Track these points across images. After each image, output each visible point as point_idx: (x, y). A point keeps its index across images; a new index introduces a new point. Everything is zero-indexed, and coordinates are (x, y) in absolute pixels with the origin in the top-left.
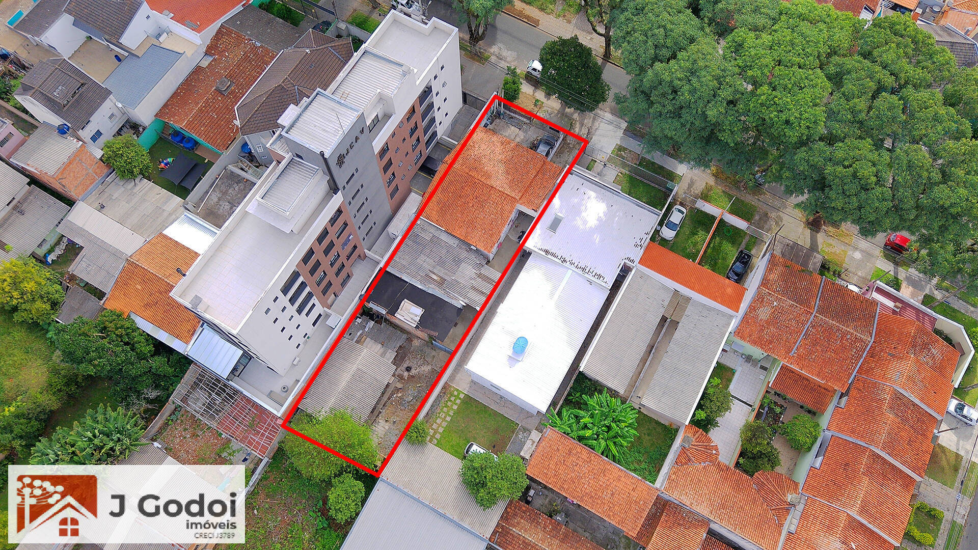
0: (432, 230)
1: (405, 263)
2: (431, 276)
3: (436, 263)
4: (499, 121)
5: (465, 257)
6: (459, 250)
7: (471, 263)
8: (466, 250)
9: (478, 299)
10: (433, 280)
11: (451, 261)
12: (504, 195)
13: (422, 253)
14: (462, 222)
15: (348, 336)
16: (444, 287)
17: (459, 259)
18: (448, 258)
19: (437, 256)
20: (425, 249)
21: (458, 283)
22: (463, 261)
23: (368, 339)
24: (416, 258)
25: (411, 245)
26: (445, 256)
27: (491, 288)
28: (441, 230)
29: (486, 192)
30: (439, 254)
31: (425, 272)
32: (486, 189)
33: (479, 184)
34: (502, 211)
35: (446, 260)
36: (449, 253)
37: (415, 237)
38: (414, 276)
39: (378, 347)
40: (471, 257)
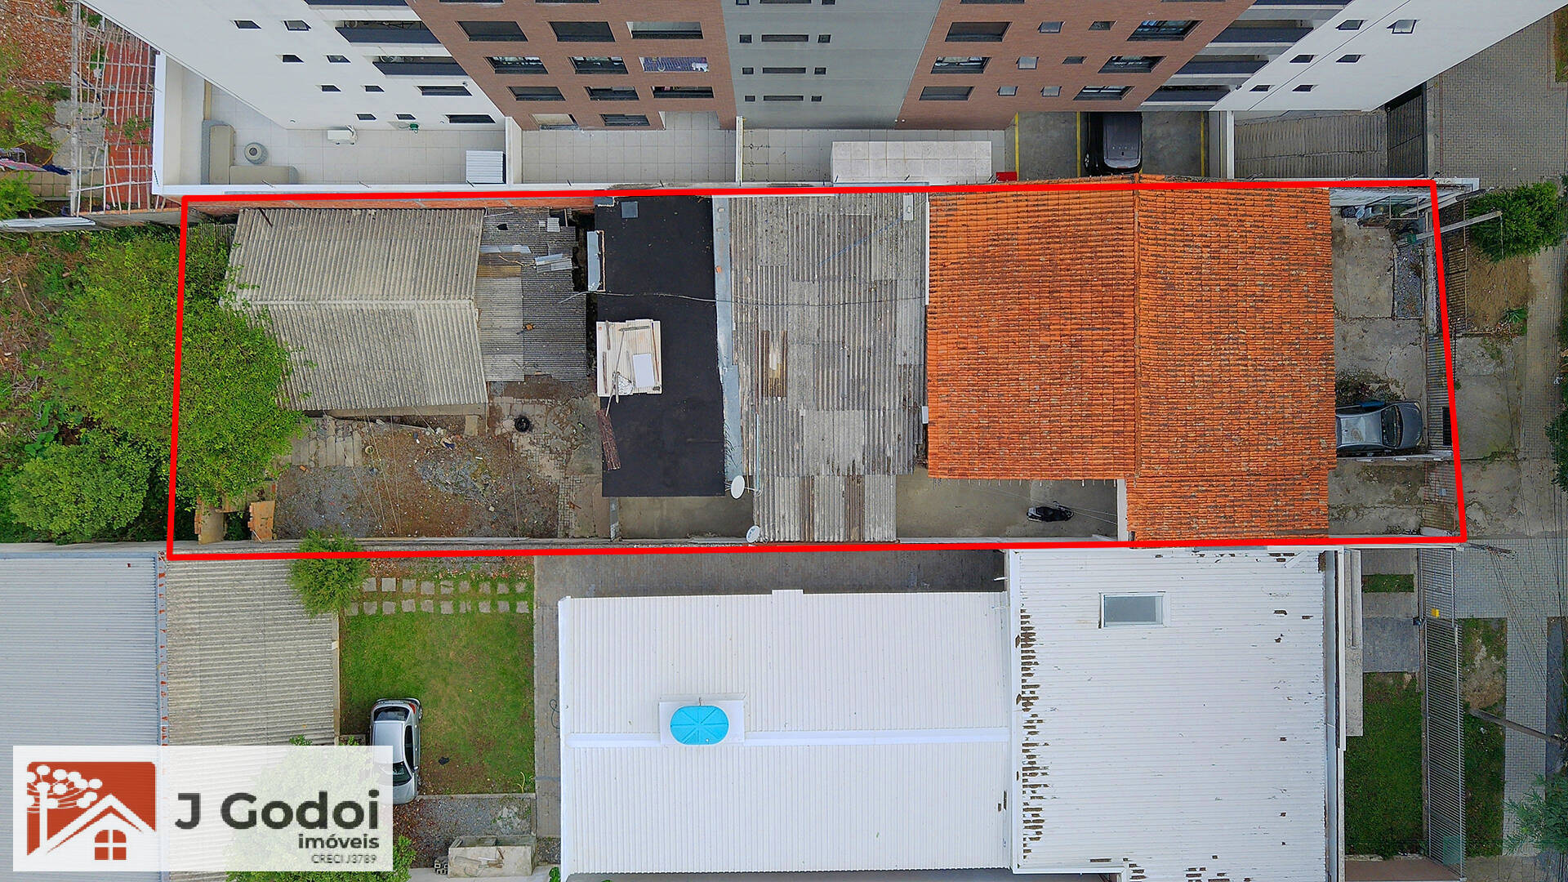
0: (908, 271)
1: (764, 253)
2: (771, 350)
3: (816, 340)
4: (1385, 244)
5: (884, 408)
6: (895, 379)
7: (876, 436)
8: (904, 400)
9: (784, 517)
10: (765, 362)
11: (848, 377)
12: (1131, 420)
13: (823, 282)
14: (976, 343)
15: (492, 224)
16: (762, 404)
17: (869, 394)
18: (854, 365)
19: (839, 329)
20: (839, 282)
21: (797, 434)
22: (869, 409)
23: (516, 283)
24: (798, 275)
25: (828, 236)
26: (854, 352)
27: (836, 537)
28: (922, 297)
29: (1108, 364)
30: (849, 332)
31: (772, 325)
32: (1118, 358)
33: (1122, 326)
34: (1077, 442)
35: (844, 359)
36: (869, 358)
37: (859, 233)
38: (740, 304)
39: (509, 321)
40: (895, 426)
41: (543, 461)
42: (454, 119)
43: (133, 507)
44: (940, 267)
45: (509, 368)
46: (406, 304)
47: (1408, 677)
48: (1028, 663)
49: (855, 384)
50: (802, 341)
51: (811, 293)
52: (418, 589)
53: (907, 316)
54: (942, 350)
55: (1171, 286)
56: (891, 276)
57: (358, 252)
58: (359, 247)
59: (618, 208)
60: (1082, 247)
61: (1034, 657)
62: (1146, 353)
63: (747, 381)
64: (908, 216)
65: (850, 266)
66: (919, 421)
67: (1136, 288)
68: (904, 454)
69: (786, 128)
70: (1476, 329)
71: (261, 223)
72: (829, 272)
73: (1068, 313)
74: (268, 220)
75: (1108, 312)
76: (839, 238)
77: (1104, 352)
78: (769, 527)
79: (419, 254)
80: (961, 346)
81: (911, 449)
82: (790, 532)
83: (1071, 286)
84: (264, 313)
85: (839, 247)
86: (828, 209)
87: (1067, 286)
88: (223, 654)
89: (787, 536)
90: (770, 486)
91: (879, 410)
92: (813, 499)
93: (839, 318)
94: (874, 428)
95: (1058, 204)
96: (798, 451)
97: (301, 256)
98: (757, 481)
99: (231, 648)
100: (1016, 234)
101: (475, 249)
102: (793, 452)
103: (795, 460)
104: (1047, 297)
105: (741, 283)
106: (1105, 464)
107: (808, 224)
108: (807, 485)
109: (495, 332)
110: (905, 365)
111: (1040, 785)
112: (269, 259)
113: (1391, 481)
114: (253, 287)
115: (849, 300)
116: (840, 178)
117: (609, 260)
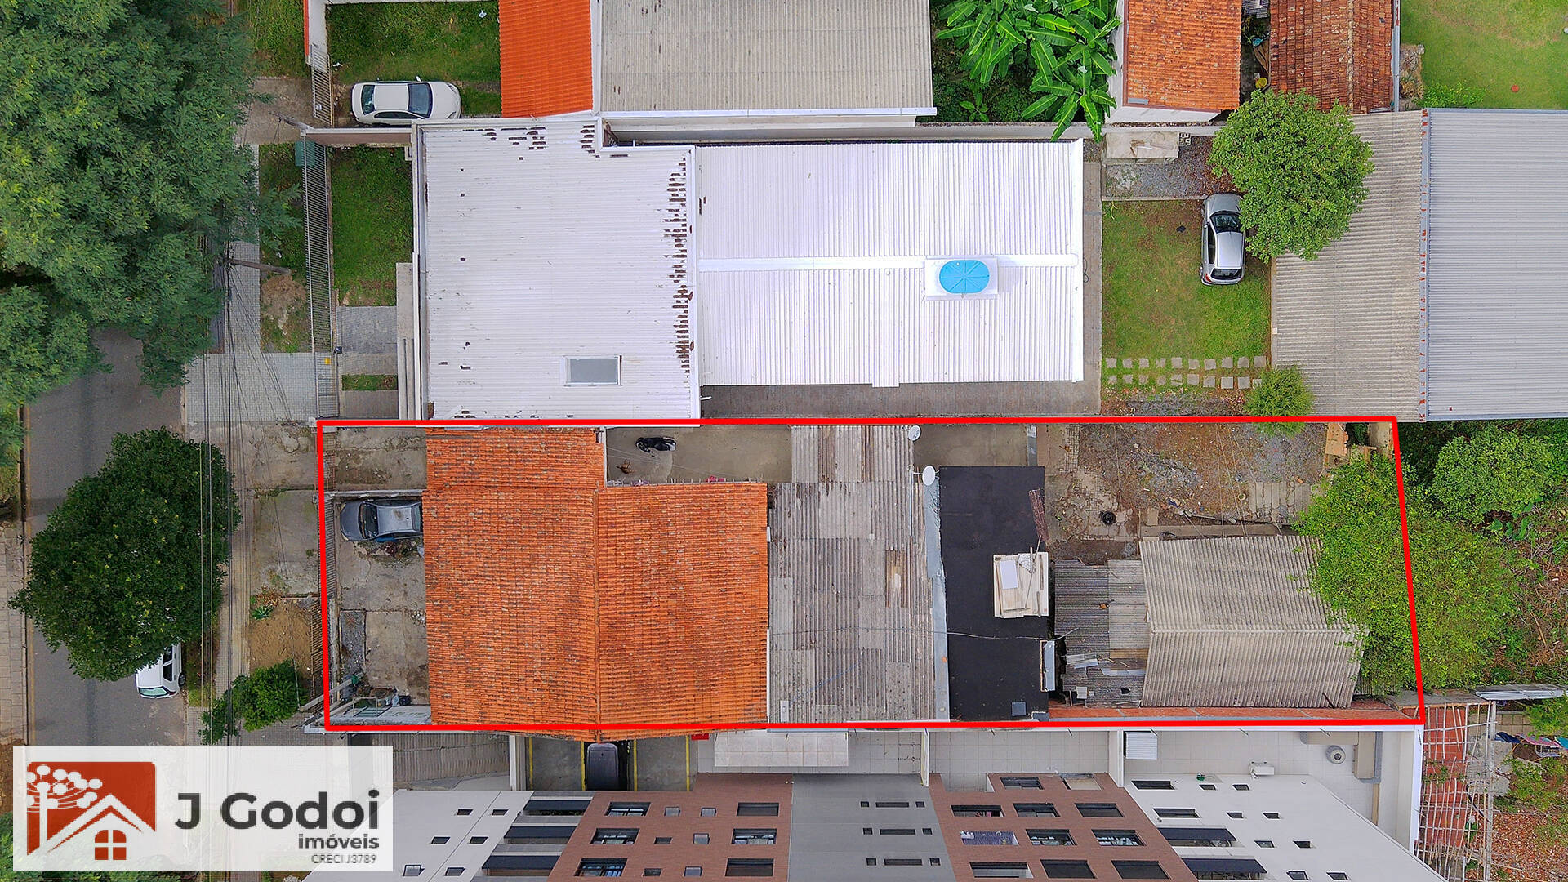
0: (784, 658)
1: (906, 674)
2: (899, 591)
3: (860, 600)
4: (373, 673)
5: (802, 540)
6: (794, 565)
7: (809, 516)
8: (785, 547)
9: (887, 446)
10: (904, 581)
11: (833, 568)
12: (602, 537)
13: (855, 648)
14: (727, 598)
15: (1134, 694)
16: (907, 544)
17: (815, 552)
18: (829, 578)
19: (841, 608)
20: (842, 648)
21: (877, 519)
22: (815, 539)
23: (1114, 644)
24: (877, 655)
25: (851, 688)
26: (828, 589)
27: (842, 429)
28: (772, 635)
29: (621, 584)
30: (833, 606)
31: (899, 612)
32: (612, 589)
33: (609, 616)
34: (645, 517)
35: (837, 583)
36: (815, 582)
37: (824, 690)
38: (925, 630)
39: (1121, 612)
40: (793, 525)
41: (1091, 487)
42: (1167, 785)
43: (1447, 455)
44: (758, 662)
45: (1121, 571)
46: (1210, 630)
47: (346, 301)
48: (683, 327)
49: (827, 561)
50: (873, 598)
51: (865, 639)
52: (1201, 378)
53: (784, 619)
54: (755, 592)
55: (567, 648)
56: (798, 653)
57: (1249, 673)
58: (1249, 676)
59: (1028, 710)
60: (642, 681)
61: (678, 332)
62: (589, 593)
63: (920, 564)
64: (784, 703)
65: (833, 662)
66: (772, 529)
67: (597, 648)
68: (785, 500)
69: (884, 774)
70: (295, 602)
71: (1332, 696)
72: (851, 657)
73: (654, 625)
74: (1327, 698)
75: (620, 628)
76: (842, 686)
77: (624, 594)
78: (900, 438)
79: (1197, 669)
80: (740, 595)
81: (779, 505)
82: (882, 433)
83: (651, 648)
84: (1331, 621)
85: (842, 678)
86: (852, 709)
87: (654, 648)
88: (1371, 333)
89: (884, 430)
90: (899, 473)
91: (806, 538)
92: (862, 462)
93: (842, 618)
94: (811, 523)
95: (662, 716)
96: (875, 503)
97: (1299, 668)
98: (910, 479)
99: (1365, 338)
100: (695, 691)
101: (1149, 673)
102: (880, 502)
103: (877, 496)
104: (670, 638)
105: (925, 648)
106: (623, 499)
107: (869, 697)
108: (867, 474)
109: (1133, 603)
110: (785, 577)
111: (671, 221)
112: (1326, 665)
113: (362, 471)
114: (1340, 644)
115: (833, 633)
116: (842, 735)
117: (1036, 666)
